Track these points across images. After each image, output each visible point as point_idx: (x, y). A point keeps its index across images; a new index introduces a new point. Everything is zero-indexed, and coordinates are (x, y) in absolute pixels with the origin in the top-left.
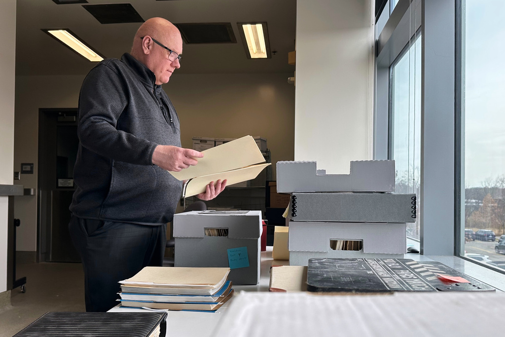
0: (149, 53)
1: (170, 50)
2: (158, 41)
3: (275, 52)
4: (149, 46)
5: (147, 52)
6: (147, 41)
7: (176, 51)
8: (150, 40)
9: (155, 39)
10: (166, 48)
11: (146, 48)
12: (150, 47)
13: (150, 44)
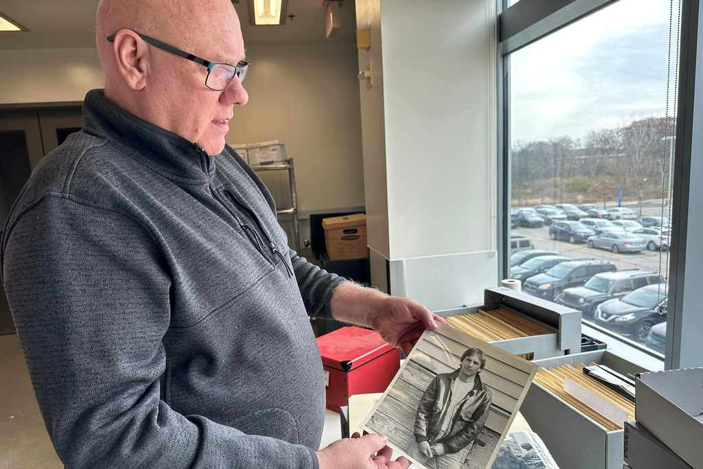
0: (144, 84)
1: (206, 63)
2: (162, 39)
3: (292, 16)
4: (139, 61)
5: (139, 83)
6: (128, 48)
7: (226, 56)
8: (135, 43)
9: (150, 35)
10: (191, 57)
11: (131, 72)
12: (144, 65)
13: (140, 53)
